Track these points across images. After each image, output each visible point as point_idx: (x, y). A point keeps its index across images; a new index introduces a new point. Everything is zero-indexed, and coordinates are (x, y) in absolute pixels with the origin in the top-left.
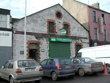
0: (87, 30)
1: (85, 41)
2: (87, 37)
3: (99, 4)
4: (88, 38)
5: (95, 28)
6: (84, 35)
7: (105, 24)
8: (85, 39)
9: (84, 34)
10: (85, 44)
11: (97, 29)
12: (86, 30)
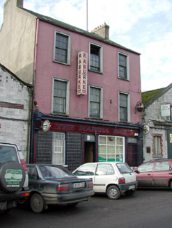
0: (23, 83)
1: (12, 113)
2: (22, 103)
3: (107, 27)
4: (26, 107)
5: (55, 80)
6: (9, 97)
7: (102, 74)
8: (12, 109)
9: (12, 93)
10: (12, 122)
11: (66, 82)
12: (19, 83)
